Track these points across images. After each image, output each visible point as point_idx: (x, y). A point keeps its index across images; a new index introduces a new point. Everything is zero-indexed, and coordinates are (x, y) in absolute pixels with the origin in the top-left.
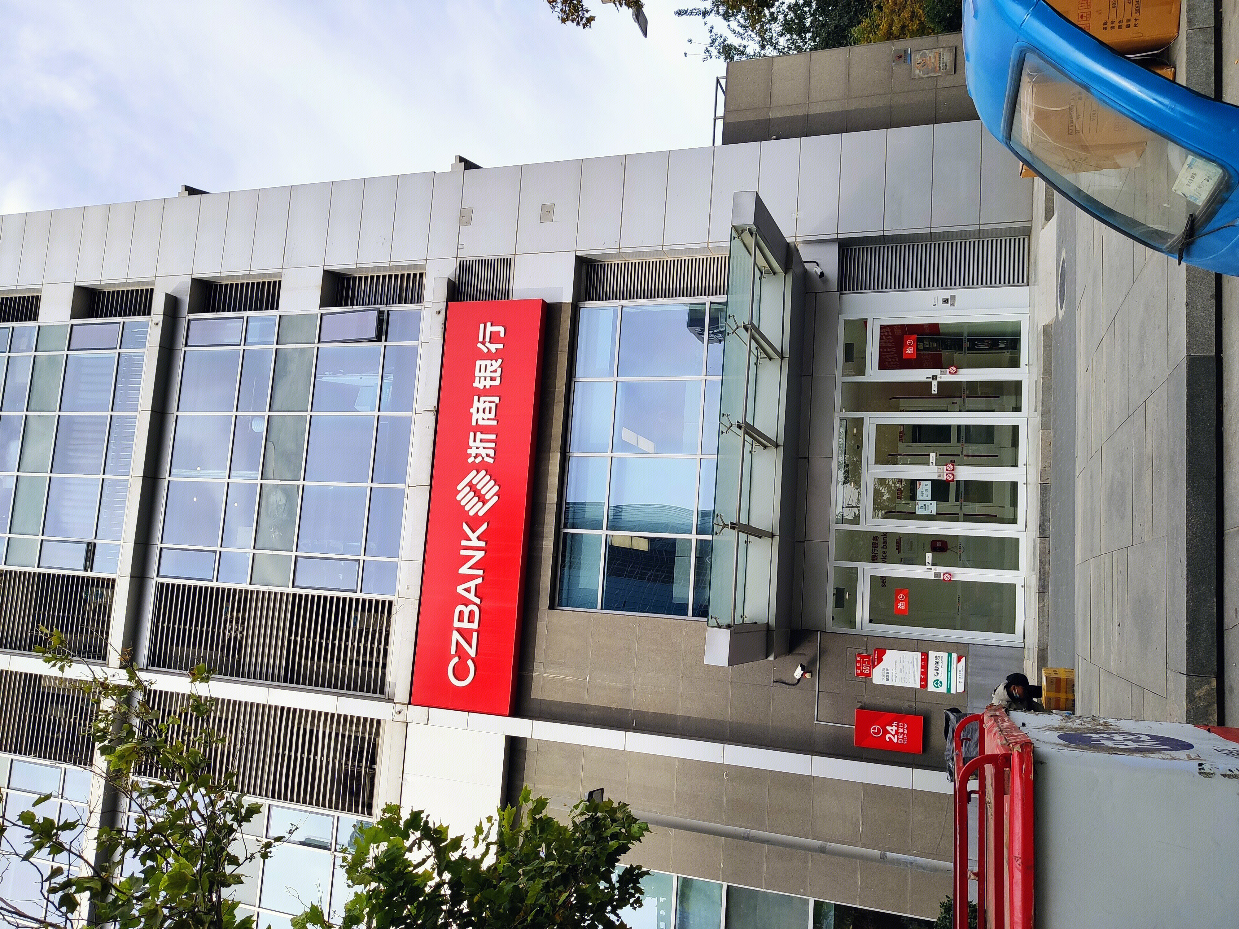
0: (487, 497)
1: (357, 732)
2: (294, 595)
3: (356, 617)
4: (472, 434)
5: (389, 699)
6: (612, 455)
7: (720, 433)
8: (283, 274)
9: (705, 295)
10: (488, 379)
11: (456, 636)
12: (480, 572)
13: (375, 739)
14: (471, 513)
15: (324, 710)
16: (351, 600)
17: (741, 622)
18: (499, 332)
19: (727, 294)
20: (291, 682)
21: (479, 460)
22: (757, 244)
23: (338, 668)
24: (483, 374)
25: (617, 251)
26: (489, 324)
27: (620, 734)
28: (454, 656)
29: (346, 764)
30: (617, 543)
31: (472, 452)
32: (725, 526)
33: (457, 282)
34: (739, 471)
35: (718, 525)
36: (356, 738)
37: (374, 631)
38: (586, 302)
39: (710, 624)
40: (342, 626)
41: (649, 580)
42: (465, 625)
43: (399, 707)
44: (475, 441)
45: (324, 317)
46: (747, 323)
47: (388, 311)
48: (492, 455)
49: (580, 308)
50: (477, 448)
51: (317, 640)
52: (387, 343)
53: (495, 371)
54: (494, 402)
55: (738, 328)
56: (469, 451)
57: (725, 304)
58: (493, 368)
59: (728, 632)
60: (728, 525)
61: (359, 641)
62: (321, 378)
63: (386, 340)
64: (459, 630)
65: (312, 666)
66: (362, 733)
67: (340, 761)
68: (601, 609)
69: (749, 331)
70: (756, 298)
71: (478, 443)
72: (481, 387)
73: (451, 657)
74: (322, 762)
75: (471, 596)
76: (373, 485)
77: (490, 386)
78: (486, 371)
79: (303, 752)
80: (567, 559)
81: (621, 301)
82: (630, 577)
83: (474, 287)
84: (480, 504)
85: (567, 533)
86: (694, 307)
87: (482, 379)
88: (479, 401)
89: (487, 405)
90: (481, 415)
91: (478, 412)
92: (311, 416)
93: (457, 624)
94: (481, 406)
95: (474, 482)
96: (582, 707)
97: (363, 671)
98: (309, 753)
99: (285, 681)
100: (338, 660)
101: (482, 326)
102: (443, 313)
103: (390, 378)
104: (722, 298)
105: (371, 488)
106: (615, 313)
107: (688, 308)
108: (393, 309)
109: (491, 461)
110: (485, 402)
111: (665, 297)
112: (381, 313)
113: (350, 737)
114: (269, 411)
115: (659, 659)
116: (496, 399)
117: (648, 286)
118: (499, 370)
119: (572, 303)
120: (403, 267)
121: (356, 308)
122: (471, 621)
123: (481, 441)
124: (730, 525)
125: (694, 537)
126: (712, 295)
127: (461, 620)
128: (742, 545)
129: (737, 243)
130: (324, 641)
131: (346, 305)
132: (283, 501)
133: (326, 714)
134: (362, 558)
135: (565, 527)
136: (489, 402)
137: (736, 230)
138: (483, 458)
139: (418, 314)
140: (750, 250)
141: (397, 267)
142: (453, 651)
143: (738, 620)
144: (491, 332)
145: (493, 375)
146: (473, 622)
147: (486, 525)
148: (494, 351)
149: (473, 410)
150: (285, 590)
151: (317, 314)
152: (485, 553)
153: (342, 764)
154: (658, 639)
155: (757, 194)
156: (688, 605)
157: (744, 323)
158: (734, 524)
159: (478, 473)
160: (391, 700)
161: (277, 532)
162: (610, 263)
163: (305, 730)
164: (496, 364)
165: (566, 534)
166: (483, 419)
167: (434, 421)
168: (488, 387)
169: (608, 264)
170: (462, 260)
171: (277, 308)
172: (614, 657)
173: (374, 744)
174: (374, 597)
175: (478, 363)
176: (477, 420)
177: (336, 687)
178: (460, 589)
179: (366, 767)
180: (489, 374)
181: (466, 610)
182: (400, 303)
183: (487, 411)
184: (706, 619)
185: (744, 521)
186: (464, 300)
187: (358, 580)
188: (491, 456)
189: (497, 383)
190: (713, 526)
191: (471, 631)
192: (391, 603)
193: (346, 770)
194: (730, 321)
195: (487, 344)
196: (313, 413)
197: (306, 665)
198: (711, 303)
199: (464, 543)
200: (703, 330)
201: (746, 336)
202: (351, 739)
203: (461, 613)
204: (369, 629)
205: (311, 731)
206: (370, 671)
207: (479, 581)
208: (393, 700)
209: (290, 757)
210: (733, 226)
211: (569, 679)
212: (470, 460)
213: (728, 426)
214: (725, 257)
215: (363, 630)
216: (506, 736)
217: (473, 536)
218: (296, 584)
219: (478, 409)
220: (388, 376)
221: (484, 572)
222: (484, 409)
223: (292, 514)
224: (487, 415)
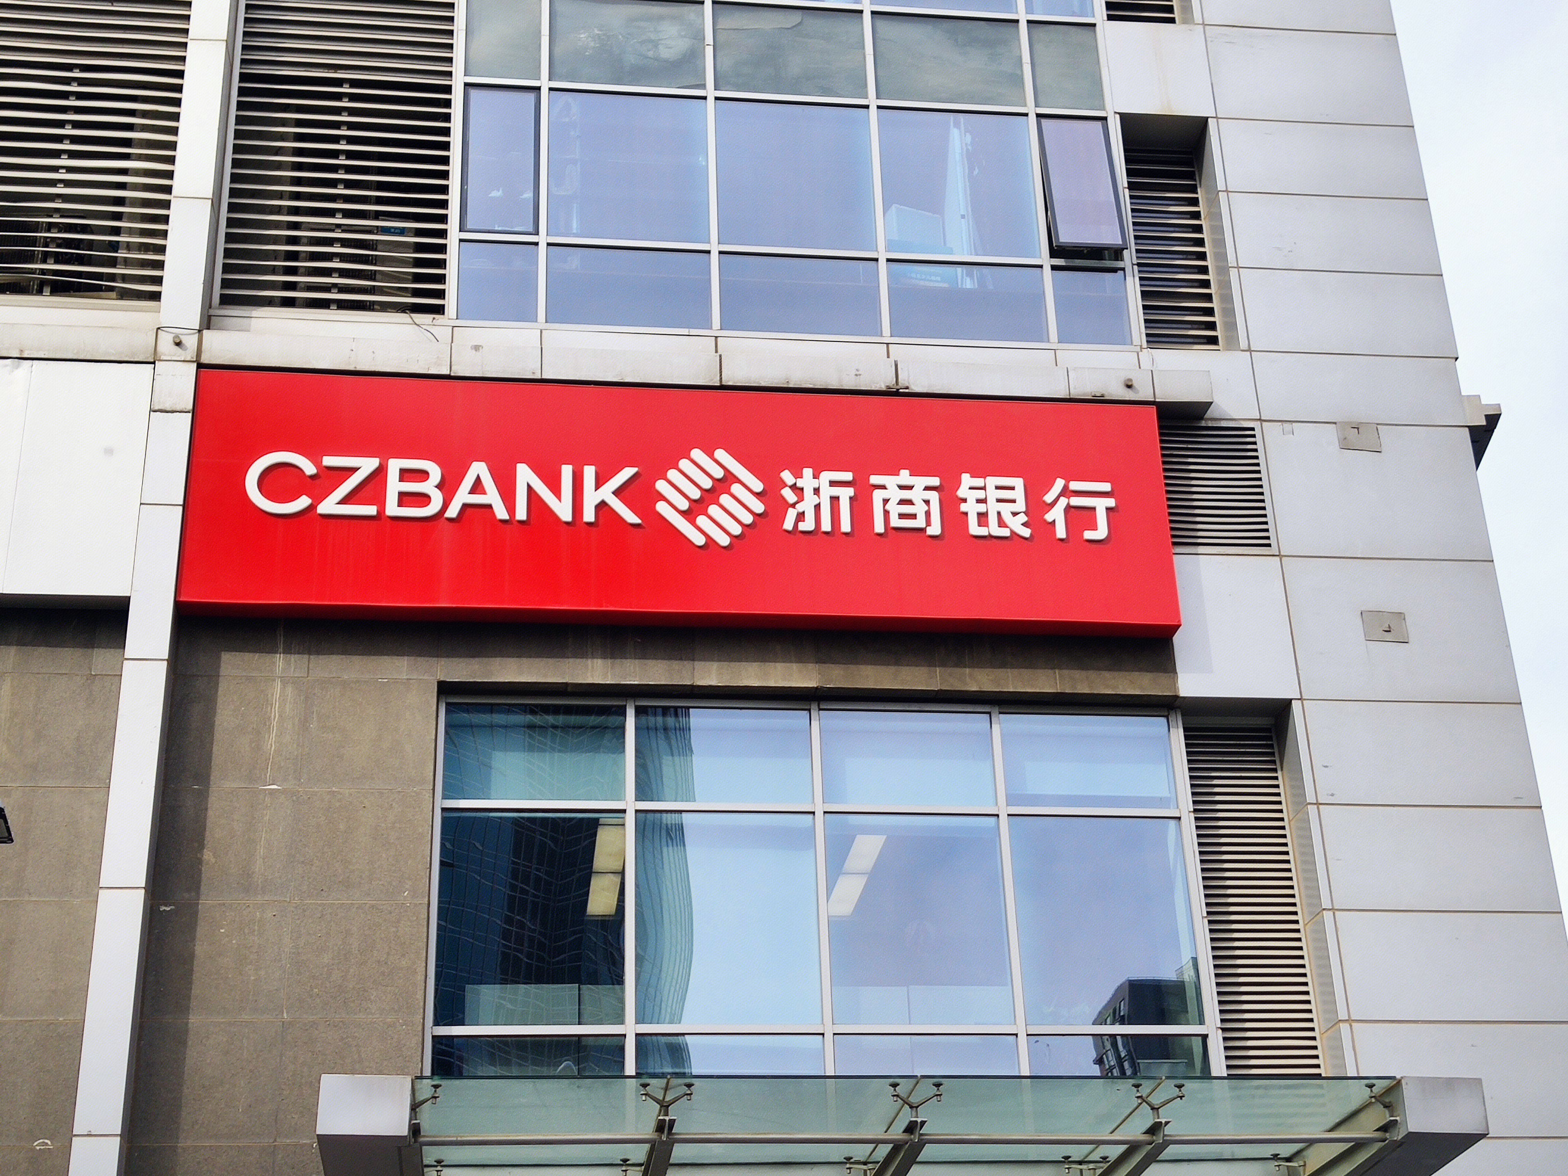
0: (701, 520)
1: (129, 247)
2: (448, 89)
3: (402, 232)
4: (848, 476)
5: (210, 317)
6: (819, 814)
7: (892, 1080)
8: (1191, 27)
9: (1222, 1021)
10: (982, 508)
11: (367, 465)
12: (521, 513)
13: (111, 289)
14: (661, 486)
15: (178, 168)
16: (443, 219)
17: (426, 1161)
18: (1094, 528)
19: (1230, 1077)
20: (242, 92)
21: (788, 495)
22: (1359, 1145)
23: (280, 195)
24: (993, 494)
25: (1310, 798)
26: (1111, 502)
27: (139, 874)
28: (317, 463)
29: (50, 227)
30: (604, 838)
31: (807, 480)
32: (665, 1107)
33: (1203, 424)
34: (803, 1132)
35: (666, 1089)
36: (114, 246)
37: (371, 276)
38: (1181, 731)
39: (419, 1084)
40: (379, 201)
41: (509, 920)
42: (394, 486)
43: (191, 342)
44: (833, 483)
45: (1099, 124)
46: (1168, 1130)
47: (1123, 269)
48: (802, 527)
49: (1167, 717)
50: (817, 491)
51: (343, 146)
52: (1047, 269)
53: (1001, 523)
54: (928, 523)
55: (1153, 1108)
56: (808, 472)
57: (1206, 1074)
58: (1007, 517)
59: (404, 1131)
60: (667, 1114)
61: (345, 243)
62: (957, 125)
63: (1054, 268)
64: (380, 473)
65: (283, 137)
66: (125, 259)
67: (57, 210)
68: (444, 810)
69: (1146, 1138)
70: (1227, 1150)
71: (827, 492)
72: (962, 492)
73: (314, 457)
74: (55, 169)
75: (463, 496)
76: (714, 256)
77: (966, 514)
78: (999, 501)
79: (77, 125)
80: (551, 719)
81: (1192, 816)
82: (515, 875)
83: (1195, 463)
84: (684, 505)
85: (624, 714)
86: (1190, 993)
87: (981, 494)
88: (927, 488)
89: (919, 509)
90: (895, 495)
91: (901, 487)
92: (867, 107)
93: (395, 466)
94: (917, 495)
95: (736, 488)
96: (203, 777)
97: (275, 255)
98: (75, 140)
99: (243, 77)
100: (297, 196)
101: (1106, 487)
102: (1129, 395)
103: (966, 281)
104: (1218, 1065)
105: (709, 252)
106: (1162, 802)
107: (1188, 976)
108: (1129, 279)
109: (788, 525)
110: (927, 502)
111: (1210, 922)
112: (1117, 253)
113: (117, 231)
114: (873, 13)
115: (326, 958)
116: (935, 529)
117: (1232, 878)
118: (1005, 532)
119: (1177, 697)
120: (1228, 298)
121: (1125, 194)
122: (404, 498)
123: (835, 500)
124: (667, 1118)
125: (630, 1028)
126: (1225, 1039)
127: (406, 475)
128: (616, 1153)
129: (1358, 1094)
130: (342, 161)
131: (1130, 173)
132: (665, 53)
133: (170, 175)
134: (543, 239)
135: (640, 711)
136: (928, 514)
137: (1389, 1091)
138: (793, 506)
139: (1121, 338)
140: (1342, 1127)
141: (1226, 285)
142: (329, 461)
143: (430, 1155)
144: (1094, 509)
145: (993, 519)
146: (400, 505)
147: (638, 521)
148: (1049, 517)
149: (905, 477)
150: (458, 68)
151: (1104, 109)
152: (567, 523)
153: (51, 216)
154: (375, 953)
155: (1483, 1136)
156: (462, 1023)
157: (1167, 1123)
158: (671, 1127)
159: (758, 495)
160: (207, 322)
161: (592, 44)
162: (1280, 782)
163: (130, 127)
164: (1018, 525)
165: (622, 712)
166: (886, 501)
167: (874, 387)
168: (963, 507)
169: (1276, 778)
170: (1257, 432)
171: (1110, 18)
172: (326, 849)
173: (99, 288)
174: (451, 272)
175: (1018, 483)
176: (883, 487)
177: (233, 193)
178: (479, 469)
179: (43, 272)
180: (993, 508)
181: (428, 487)
182: (1145, 295)
183: (906, 509)
184: (427, 1072)
185: (679, 1153)
186: (1162, 441)
187: (489, 232)
188: (800, 524)
189: (975, 529)
190: (662, 1076)
191: (380, 502)
192: (439, 310)
193: (36, 227)
194: (1167, 1089)
195: (1063, 502)
196: (873, 109)
197: (284, 122)
198: (1205, 1037)
199: (589, 472)
200: (1122, 1021)
201: (1135, 1130)
202: (110, 234)
203: (423, 475)
204: (375, 265)
205: (127, 143)
206: (274, 270)
207: (501, 513)
208: (208, 328)
209: (65, 95)
210: (1399, 1082)
211: (271, 743)
212: (787, 476)
213: (913, 1100)
214: (1318, 1066)
215: (372, 250)
216: (127, 600)
217: (607, 493)
218: (474, 93)
219: (910, 488)
220: (971, 276)
221: (520, 522)
222: (909, 502)
223: (639, 74)
224: (895, 509)
